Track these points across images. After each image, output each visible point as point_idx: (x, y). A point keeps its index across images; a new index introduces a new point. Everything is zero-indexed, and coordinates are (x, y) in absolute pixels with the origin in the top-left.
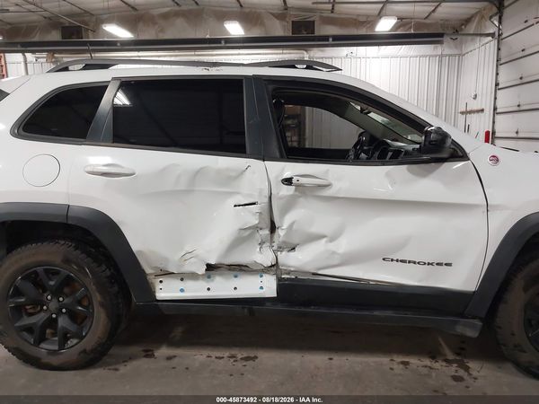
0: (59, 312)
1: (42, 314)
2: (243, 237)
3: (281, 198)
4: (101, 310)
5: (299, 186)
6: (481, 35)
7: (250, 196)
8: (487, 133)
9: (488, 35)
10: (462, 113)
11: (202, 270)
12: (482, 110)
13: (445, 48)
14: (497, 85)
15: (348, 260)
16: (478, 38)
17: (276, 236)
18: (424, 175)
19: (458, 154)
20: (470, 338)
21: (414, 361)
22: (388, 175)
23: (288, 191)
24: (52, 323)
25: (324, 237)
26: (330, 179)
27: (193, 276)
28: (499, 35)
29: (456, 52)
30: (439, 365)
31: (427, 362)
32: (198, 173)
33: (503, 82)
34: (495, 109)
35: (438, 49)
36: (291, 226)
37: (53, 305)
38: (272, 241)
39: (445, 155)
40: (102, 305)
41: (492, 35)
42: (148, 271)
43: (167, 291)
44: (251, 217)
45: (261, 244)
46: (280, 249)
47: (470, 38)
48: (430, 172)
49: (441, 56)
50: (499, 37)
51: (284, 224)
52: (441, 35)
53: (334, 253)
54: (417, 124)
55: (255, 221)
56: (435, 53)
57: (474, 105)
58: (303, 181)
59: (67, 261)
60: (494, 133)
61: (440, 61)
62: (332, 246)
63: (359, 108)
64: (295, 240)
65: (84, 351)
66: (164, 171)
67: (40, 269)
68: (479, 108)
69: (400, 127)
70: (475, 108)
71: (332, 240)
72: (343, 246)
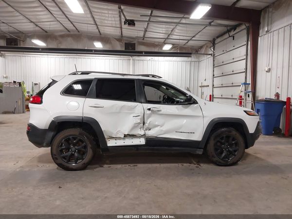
0: (75, 152)
1: (69, 152)
2: (135, 126)
3: (147, 114)
4: (91, 150)
5: (152, 111)
6: (207, 54)
7: (138, 114)
8: (210, 96)
9: (209, 54)
10: (200, 87)
11: (123, 136)
12: (208, 86)
13: (193, 58)
14: (214, 75)
15: (166, 133)
16: (206, 56)
17: (145, 126)
18: (187, 108)
19: (195, 102)
20: (200, 155)
21: (185, 164)
22: (177, 108)
23: (149, 112)
24: (72, 155)
25: (159, 126)
26: (161, 109)
27: (120, 138)
28: (214, 55)
29: (197, 60)
30: (192, 165)
31: (189, 164)
32: (123, 107)
33: (216, 74)
34: (213, 85)
35: (189, 59)
36: (149, 123)
37: (73, 149)
38: (143, 128)
39: (192, 102)
40: (91, 148)
41: (211, 55)
42: (106, 137)
43: (111, 143)
44: (138, 120)
45: (140, 128)
46: (146, 130)
47: (202, 55)
48: (188, 107)
49: (191, 62)
50: (213, 55)
51: (148, 122)
52: (191, 54)
53: (162, 130)
54: (184, 94)
55: (139, 121)
56: (188, 60)
57: (205, 84)
58: (154, 109)
59: (80, 134)
60: (213, 96)
61: (190, 64)
62: (161, 128)
63: (165, 88)
64: (150, 127)
65: (84, 164)
66: (113, 106)
67: (71, 137)
68: (207, 85)
69: (178, 94)
70: (205, 85)
71: (161, 127)
72: (164, 128)
